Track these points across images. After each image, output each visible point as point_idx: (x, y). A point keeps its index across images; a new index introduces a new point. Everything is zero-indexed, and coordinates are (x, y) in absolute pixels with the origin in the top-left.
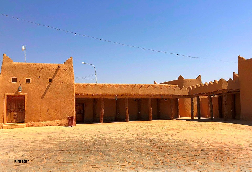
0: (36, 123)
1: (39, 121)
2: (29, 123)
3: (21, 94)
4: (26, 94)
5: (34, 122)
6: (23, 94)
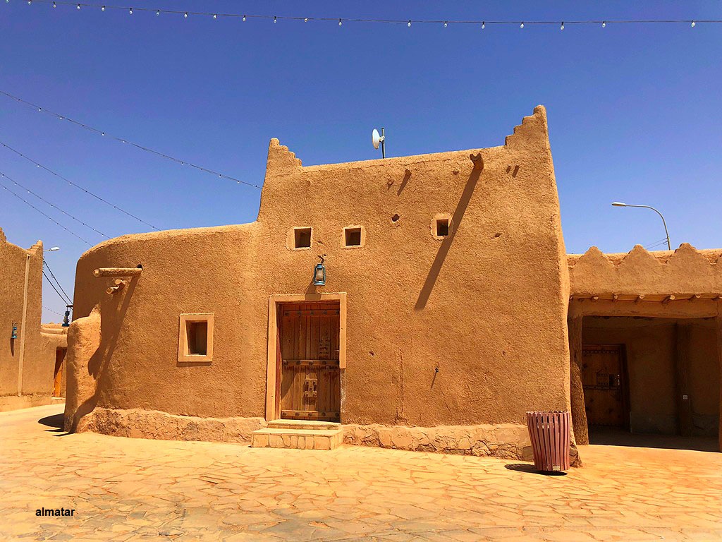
0: (384, 430)
1: (397, 420)
2: (357, 426)
3: (328, 296)
4: (342, 297)
5: (375, 426)
6: (334, 297)
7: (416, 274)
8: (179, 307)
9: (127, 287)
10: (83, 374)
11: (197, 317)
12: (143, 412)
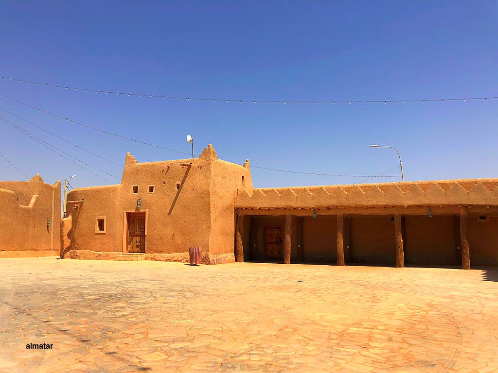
0: (157, 255)
1: (161, 252)
2: (149, 254)
3: (142, 210)
4: (146, 210)
5: (155, 254)
6: (144, 211)
7: (169, 203)
8: (96, 214)
9: (79, 208)
10: (65, 238)
11: (101, 218)
12: (84, 251)
